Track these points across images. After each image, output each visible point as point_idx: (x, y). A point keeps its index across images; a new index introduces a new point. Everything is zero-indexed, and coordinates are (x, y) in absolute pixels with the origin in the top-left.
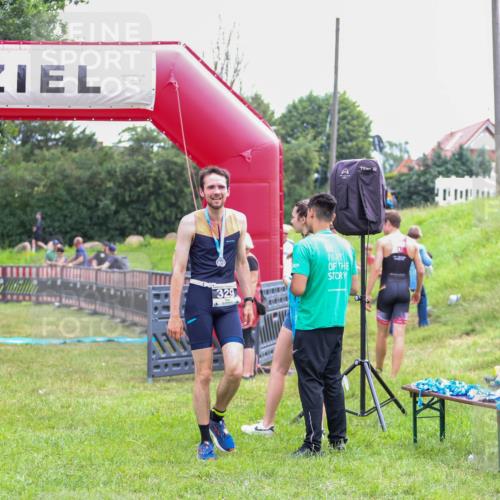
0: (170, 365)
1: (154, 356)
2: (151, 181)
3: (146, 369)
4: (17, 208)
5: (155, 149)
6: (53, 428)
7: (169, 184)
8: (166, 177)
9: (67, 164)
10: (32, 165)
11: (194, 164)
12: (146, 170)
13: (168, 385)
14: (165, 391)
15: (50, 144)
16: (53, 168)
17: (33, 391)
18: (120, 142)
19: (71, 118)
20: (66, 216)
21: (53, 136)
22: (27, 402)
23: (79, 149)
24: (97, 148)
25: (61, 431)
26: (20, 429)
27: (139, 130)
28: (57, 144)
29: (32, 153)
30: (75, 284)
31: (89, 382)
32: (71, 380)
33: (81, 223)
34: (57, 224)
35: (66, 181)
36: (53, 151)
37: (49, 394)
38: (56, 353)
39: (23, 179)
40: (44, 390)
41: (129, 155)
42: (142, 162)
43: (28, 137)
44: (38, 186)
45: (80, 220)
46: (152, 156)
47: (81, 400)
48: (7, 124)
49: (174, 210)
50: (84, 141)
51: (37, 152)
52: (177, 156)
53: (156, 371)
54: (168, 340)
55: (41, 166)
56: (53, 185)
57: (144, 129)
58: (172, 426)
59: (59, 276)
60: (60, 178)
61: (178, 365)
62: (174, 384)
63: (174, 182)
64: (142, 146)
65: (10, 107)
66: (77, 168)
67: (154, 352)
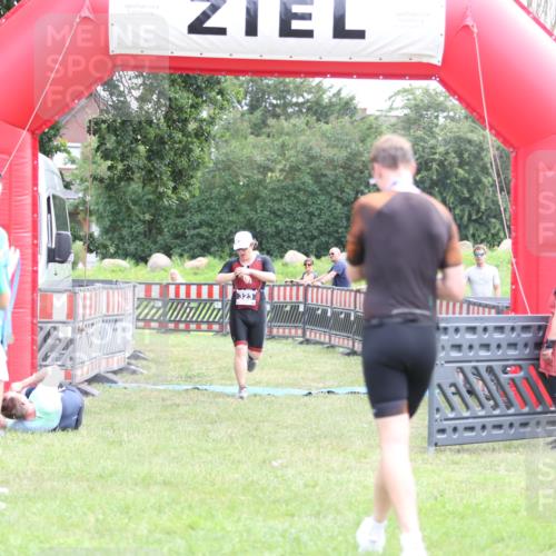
0: (460, 429)
1: (437, 416)
2: (435, 166)
3: (426, 433)
4: (242, 201)
5: (441, 121)
6: (293, 516)
7: (460, 171)
8: (457, 160)
9: (314, 139)
10: (263, 139)
11: (498, 143)
12: (427, 150)
13: (457, 457)
14: (452, 467)
15: (290, 110)
16: (295, 146)
17: (264, 462)
18: (391, 109)
19: (323, 74)
20: (312, 214)
21: (294, 100)
22: (255, 478)
23: (332, 118)
24: (357, 117)
25: (305, 519)
26: (245, 516)
27: (418, 92)
28: (301, 111)
29: (264, 123)
30: (325, 312)
31: (344, 450)
32: (319, 448)
33: (333, 224)
34: (299, 225)
35: (312, 165)
36: (293, 121)
37: (286, 467)
38: (297, 408)
39: (251, 161)
40: (280, 461)
41: (404, 128)
42: (423, 140)
43: (258, 100)
44: (272, 170)
45: (332, 221)
46: (437, 130)
47: (332, 477)
48: (228, 82)
49: (467, 208)
50: (338, 107)
51: (271, 121)
52: (472, 131)
53: (440, 436)
54: (458, 393)
55: (278, 142)
56: (295, 169)
57: (426, 92)
58: (462, 518)
59: (301, 299)
60: (305, 160)
61: (472, 429)
62: (466, 456)
63: (467, 168)
64: (421, 116)
65: (235, 56)
66: (327, 146)
67: (438, 410)
